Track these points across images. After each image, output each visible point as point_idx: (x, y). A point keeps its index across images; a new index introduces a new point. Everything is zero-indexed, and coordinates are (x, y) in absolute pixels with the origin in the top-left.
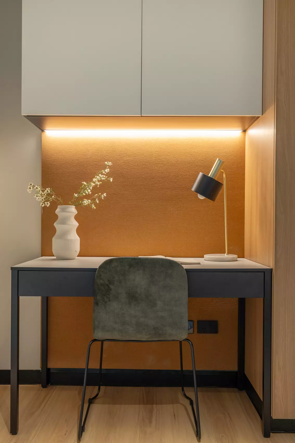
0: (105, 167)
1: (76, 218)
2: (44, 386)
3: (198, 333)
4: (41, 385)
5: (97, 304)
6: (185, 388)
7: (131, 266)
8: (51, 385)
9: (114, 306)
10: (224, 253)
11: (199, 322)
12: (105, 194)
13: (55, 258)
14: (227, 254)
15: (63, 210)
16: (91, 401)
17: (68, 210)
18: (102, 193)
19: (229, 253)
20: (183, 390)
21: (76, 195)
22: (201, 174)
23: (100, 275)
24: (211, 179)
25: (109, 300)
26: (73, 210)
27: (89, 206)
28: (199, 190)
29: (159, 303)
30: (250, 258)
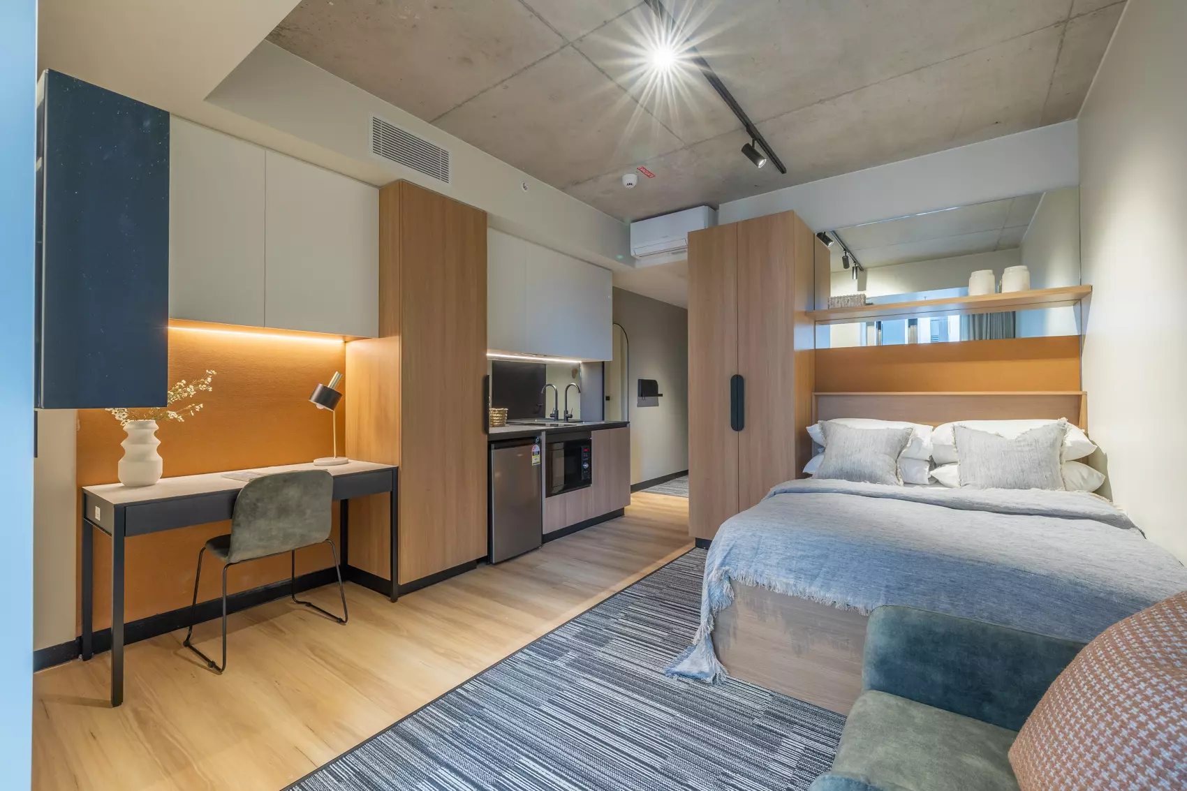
1: (156, 434)
10: (333, 456)
12: (201, 406)
13: (121, 485)
14: (336, 457)
16: (187, 644)
17: (148, 425)
18: (198, 405)
19: (337, 456)
22: (320, 386)
24: (331, 391)
26: (153, 424)
27: (175, 420)
28: (318, 400)
29: (308, 512)
30: (358, 458)
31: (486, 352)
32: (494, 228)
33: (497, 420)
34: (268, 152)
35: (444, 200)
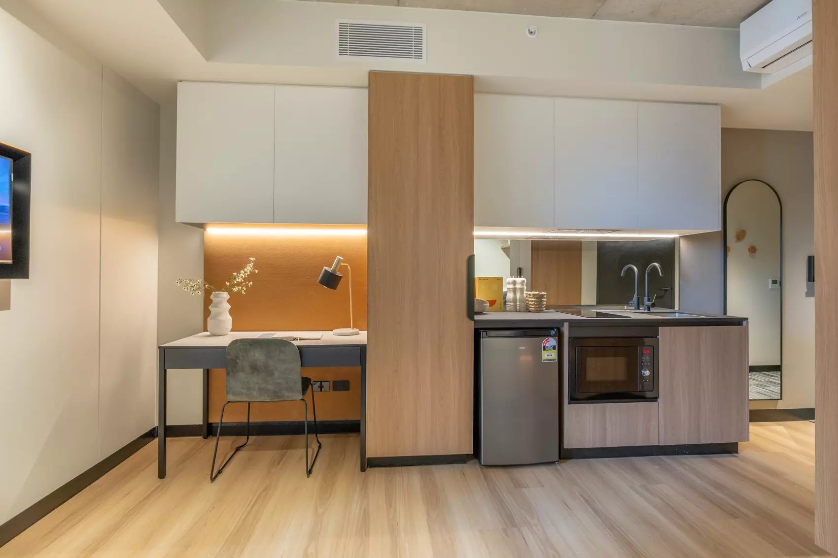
0: (249, 262)
1: (229, 301)
2: (205, 438)
3: (333, 390)
4: (202, 437)
5: (228, 374)
6: (318, 435)
7: (251, 345)
8: (212, 436)
9: (241, 375)
10: (350, 327)
11: (334, 382)
12: (251, 283)
14: (352, 329)
15: (216, 296)
16: (238, 449)
17: (221, 296)
18: (249, 283)
20: (316, 436)
21: (228, 283)
22: (324, 269)
23: (229, 353)
25: (237, 371)
26: (225, 295)
27: (239, 292)
31: (472, 229)
32: (480, 92)
33: (532, 305)
34: (277, 87)
35: (417, 77)
